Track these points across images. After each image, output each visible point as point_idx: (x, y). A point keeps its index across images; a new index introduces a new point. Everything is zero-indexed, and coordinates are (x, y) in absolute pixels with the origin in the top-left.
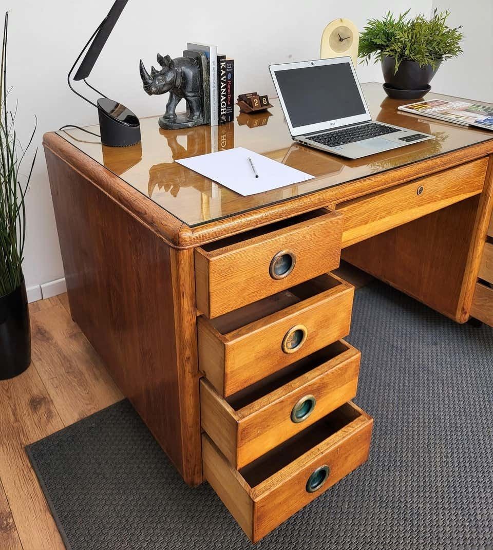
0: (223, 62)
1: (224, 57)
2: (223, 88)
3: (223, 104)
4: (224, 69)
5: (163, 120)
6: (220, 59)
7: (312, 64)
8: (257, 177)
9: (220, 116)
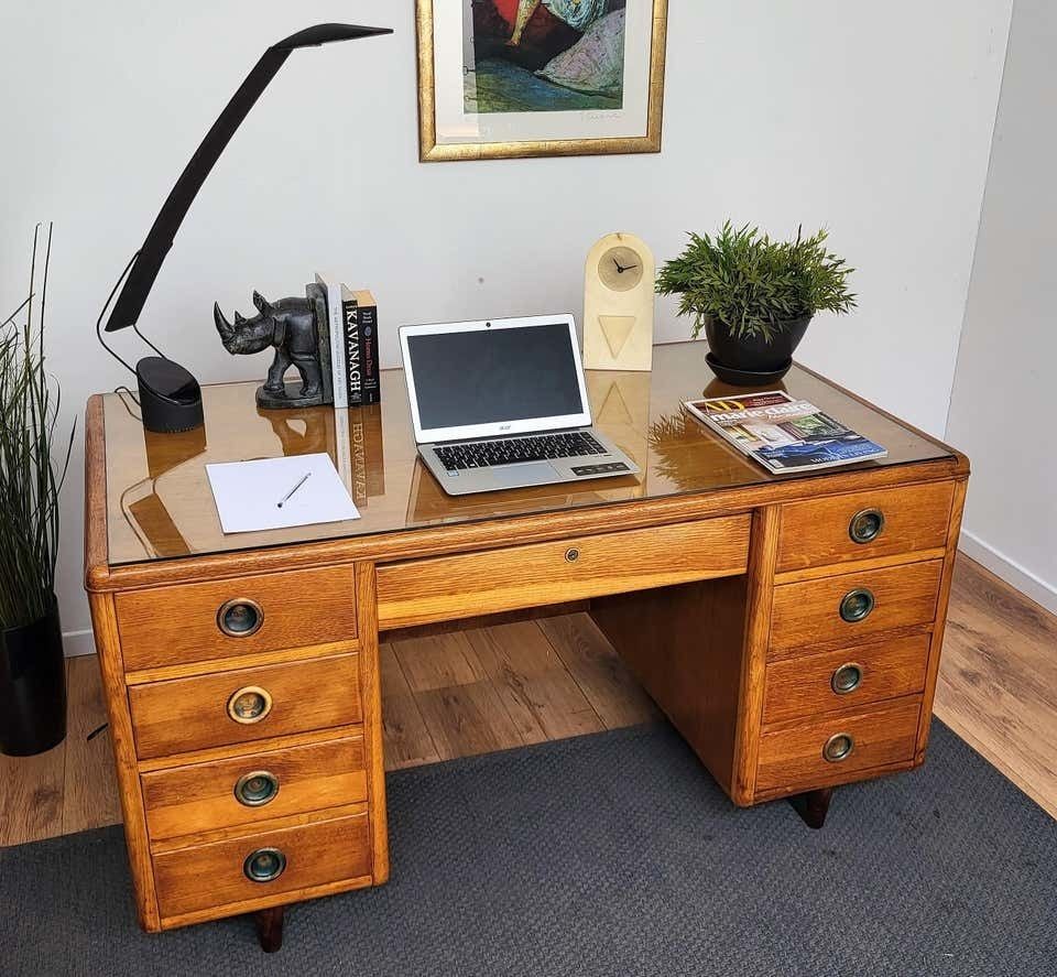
0: (350, 310)
1: (355, 302)
2: (355, 350)
3: (355, 375)
4: (352, 320)
5: (262, 392)
6: (347, 306)
7: (488, 325)
8: (280, 506)
9: (350, 393)
